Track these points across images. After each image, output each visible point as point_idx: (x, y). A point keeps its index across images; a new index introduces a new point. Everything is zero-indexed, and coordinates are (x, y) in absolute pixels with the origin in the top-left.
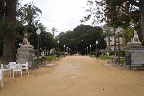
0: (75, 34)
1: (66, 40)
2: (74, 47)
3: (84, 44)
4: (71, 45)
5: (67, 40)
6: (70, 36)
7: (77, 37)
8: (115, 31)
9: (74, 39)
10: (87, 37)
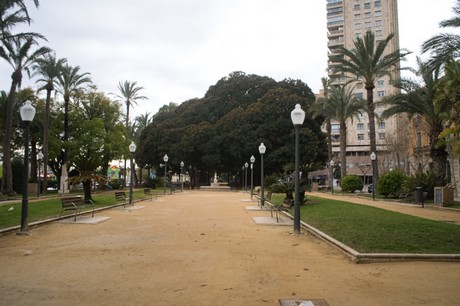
0: (212, 109)
1: (172, 130)
2: (205, 158)
3: (242, 145)
4: (192, 150)
5: (178, 129)
6: (194, 114)
7: (216, 120)
8: (370, 88)
9: (204, 126)
10: (255, 119)
